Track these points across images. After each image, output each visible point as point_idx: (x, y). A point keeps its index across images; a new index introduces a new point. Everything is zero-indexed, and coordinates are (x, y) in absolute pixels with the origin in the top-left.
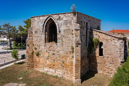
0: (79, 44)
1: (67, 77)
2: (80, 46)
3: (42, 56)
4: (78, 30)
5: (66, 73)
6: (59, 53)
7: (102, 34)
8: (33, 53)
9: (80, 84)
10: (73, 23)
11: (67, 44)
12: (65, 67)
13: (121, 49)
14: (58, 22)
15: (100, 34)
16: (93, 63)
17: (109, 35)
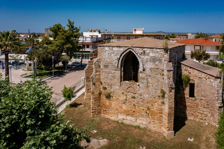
0: (173, 88)
1: (154, 127)
2: (173, 91)
3: (116, 98)
4: (171, 71)
5: (152, 123)
6: (142, 97)
7: (194, 70)
8: (100, 94)
9: (172, 136)
10: (163, 61)
11: (154, 86)
12: (151, 115)
13: (219, 91)
14: (142, 57)
15: (192, 69)
16: (181, 107)
17: (203, 72)
